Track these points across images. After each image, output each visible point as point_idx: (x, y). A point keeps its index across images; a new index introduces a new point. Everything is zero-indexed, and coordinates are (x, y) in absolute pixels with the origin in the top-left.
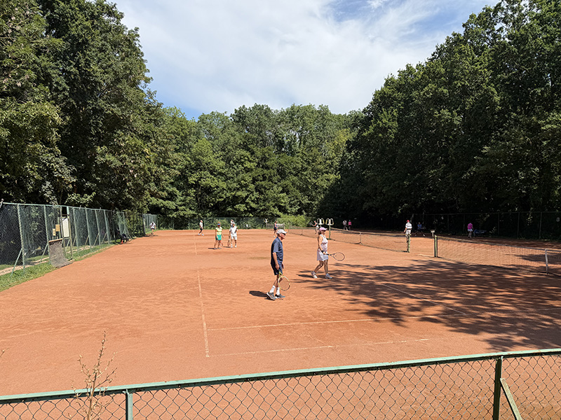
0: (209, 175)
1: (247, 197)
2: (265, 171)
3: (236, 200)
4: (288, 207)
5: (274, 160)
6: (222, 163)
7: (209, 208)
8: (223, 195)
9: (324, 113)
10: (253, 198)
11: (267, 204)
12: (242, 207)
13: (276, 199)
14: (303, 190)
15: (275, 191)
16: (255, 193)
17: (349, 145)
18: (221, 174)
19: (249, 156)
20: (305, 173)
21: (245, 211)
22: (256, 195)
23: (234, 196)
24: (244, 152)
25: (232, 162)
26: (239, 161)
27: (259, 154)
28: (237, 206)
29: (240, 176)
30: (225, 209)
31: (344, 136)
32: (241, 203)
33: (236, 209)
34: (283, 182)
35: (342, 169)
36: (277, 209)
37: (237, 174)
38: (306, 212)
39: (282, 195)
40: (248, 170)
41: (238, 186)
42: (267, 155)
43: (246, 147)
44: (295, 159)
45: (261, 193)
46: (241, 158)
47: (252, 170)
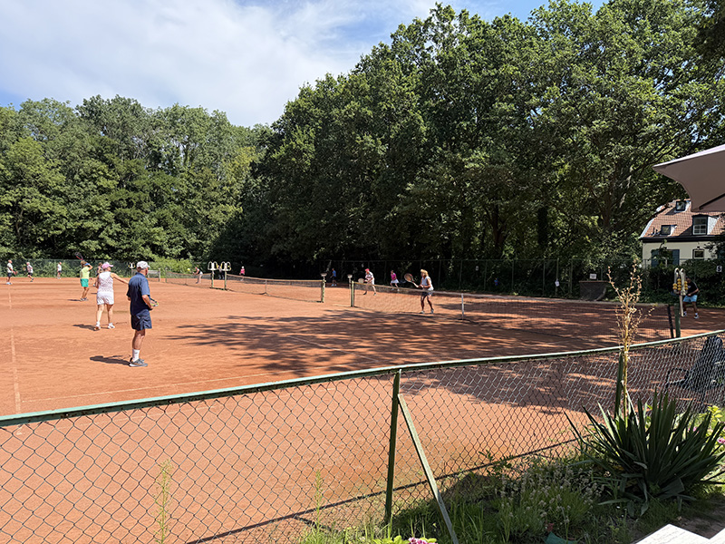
0: (37, 193)
1: (101, 230)
2: (131, 194)
3: (82, 234)
4: (166, 247)
5: (145, 179)
6: (61, 178)
7: (36, 245)
8: (61, 226)
9: (219, 123)
10: (111, 232)
11: (134, 242)
12: (93, 245)
13: (149, 235)
14: (190, 225)
15: (146, 223)
16: (114, 225)
17: (254, 168)
18: (58, 193)
19: (106, 171)
20: (192, 201)
21: (98, 250)
22: (116, 227)
23: (80, 228)
24: (97, 164)
25: (76, 177)
26: (90, 176)
27: (122, 168)
28: (85, 243)
29: (90, 200)
30: (64, 247)
31: (248, 156)
32: (92, 238)
33: (83, 248)
34: (158, 212)
35: (245, 200)
36: (148, 249)
37: (86, 195)
38: (192, 254)
39: (157, 229)
40: (103, 191)
41: (87, 214)
42: (134, 171)
43: (100, 156)
44: (178, 180)
45: (124, 225)
46: (92, 173)
47: (110, 190)
